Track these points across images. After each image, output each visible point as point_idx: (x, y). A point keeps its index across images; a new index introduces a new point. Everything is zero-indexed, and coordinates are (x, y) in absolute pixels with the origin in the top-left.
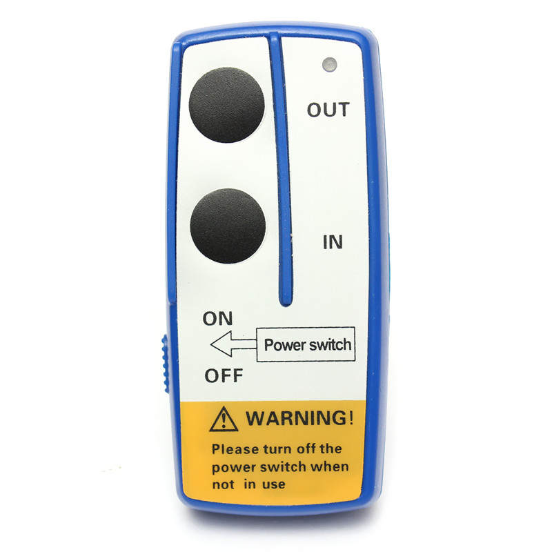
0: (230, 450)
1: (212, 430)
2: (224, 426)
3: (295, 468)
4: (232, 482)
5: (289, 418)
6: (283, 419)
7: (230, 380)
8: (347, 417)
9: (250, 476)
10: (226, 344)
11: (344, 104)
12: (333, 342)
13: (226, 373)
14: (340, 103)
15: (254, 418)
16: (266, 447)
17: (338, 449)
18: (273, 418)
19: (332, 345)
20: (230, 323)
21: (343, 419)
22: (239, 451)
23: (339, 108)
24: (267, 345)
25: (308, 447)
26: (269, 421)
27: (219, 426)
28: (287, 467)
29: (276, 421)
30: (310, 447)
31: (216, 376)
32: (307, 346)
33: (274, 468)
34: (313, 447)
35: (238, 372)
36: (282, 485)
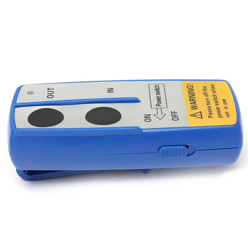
0: (210, 113)
1: (202, 118)
2: (199, 115)
3: (215, 97)
4: (226, 112)
5: (193, 99)
6: (193, 101)
7: (176, 114)
8: (189, 85)
9: (222, 108)
11: (48, 89)
12: (156, 89)
13: (173, 115)
14: (48, 90)
15: (194, 108)
16: (207, 105)
17: (204, 87)
18: (194, 103)
20: (150, 115)
21: (190, 86)
22: (210, 111)
24: (159, 105)
25: (205, 94)
26: (195, 104)
27: (199, 117)
29: (195, 102)
32: (158, 96)
33: (217, 102)
34: (205, 93)
35: (173, 112)
36: (224, 100)
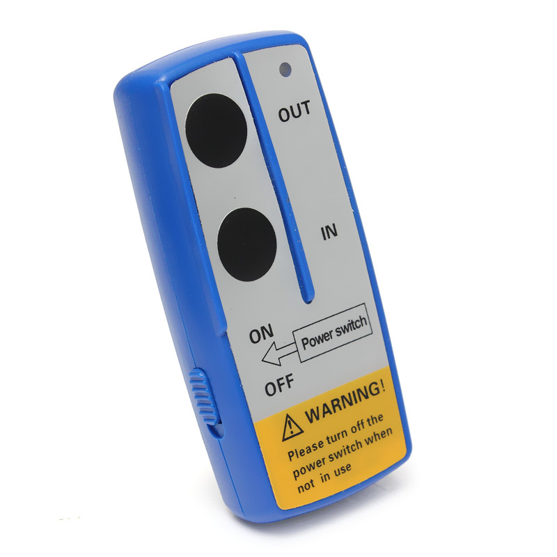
0: (302, 452)
1: (284, 440)
2: (292, 432)
3: (354, 448)
4: (312, 481)
5: (338, 405)
6: (334, 407)
7: (285, 387)
8: (379, 385)
9: (324, 470)
10: (273, 356)
11: (305, 103)
12: (352, 322)
13: (281, 382)
14: (302, 103)
15: (312, 416)
16: (328, 438)
17: (380, 417)
18: (326, 410)
19: (352, 325)
20: (271, 335)
21: (377, 389)
22: (309, 450)
23: (303, 107)
24: (304, 345)
25: (358, 425)
26: (324, 413)
27: (288, 434)
28: (348, 449)
29: (329, 411)
30: (360, 424)
31: (274, 388)
32: (334, 334)
33: (339, 455)
34: (362, 423)
35: (290, 378)
36: (349, 466)
